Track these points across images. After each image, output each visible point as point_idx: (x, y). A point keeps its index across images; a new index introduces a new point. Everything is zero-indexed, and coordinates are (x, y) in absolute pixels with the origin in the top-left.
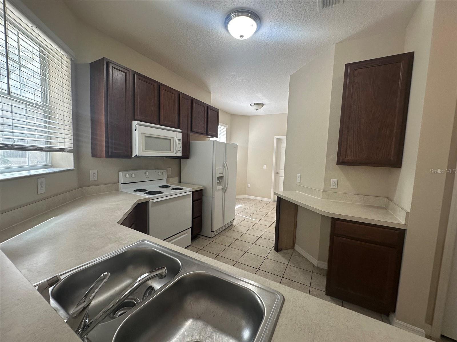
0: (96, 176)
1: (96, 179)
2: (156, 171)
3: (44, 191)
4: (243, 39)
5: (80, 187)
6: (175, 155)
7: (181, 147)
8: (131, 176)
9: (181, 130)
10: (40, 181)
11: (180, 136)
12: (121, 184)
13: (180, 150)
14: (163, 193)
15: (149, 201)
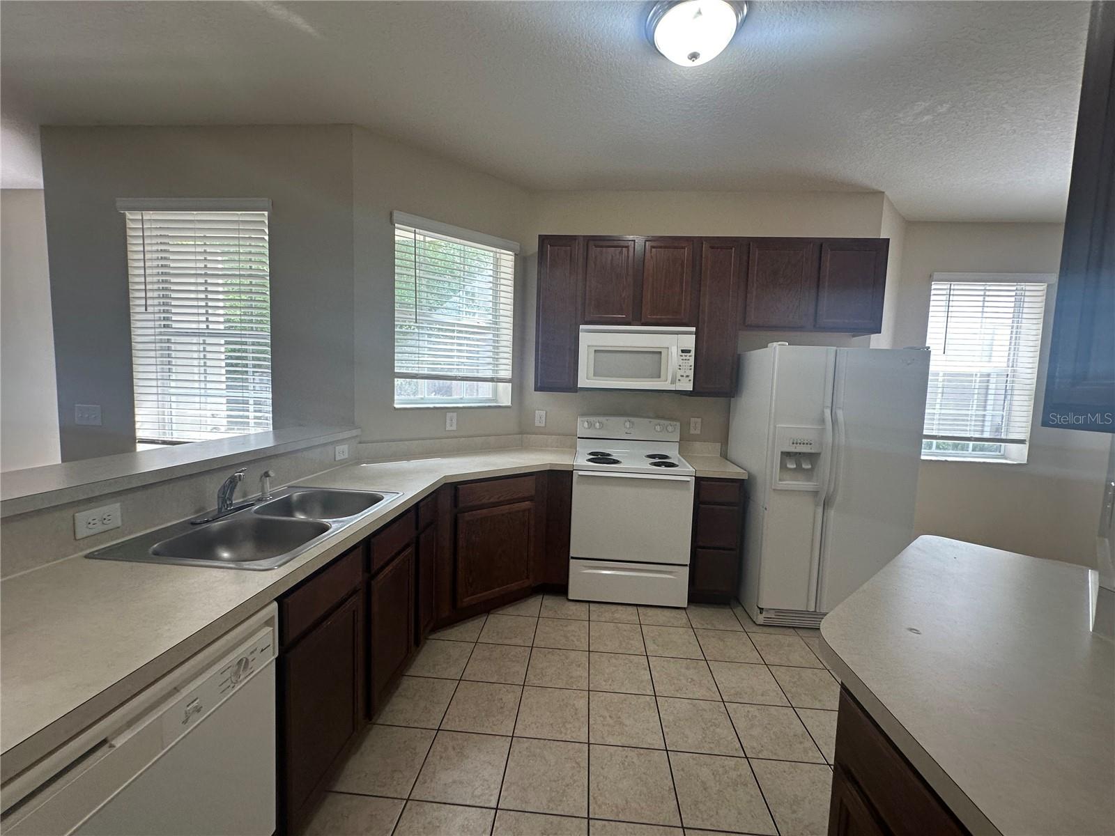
0: (544, 419)
1: (543, 425)
2: (650, 422)
3: (454, 428)
4: (698, 62)
5: (521, 433)
6: (672, 388)
7: (693, 367)
8: (591, 425)
9: (694, 329)
10: (449, 415)
11: (689, 341)
12: (579, 438)
13: (687, 376)
14: (621, 462)
15: (572, 471)
